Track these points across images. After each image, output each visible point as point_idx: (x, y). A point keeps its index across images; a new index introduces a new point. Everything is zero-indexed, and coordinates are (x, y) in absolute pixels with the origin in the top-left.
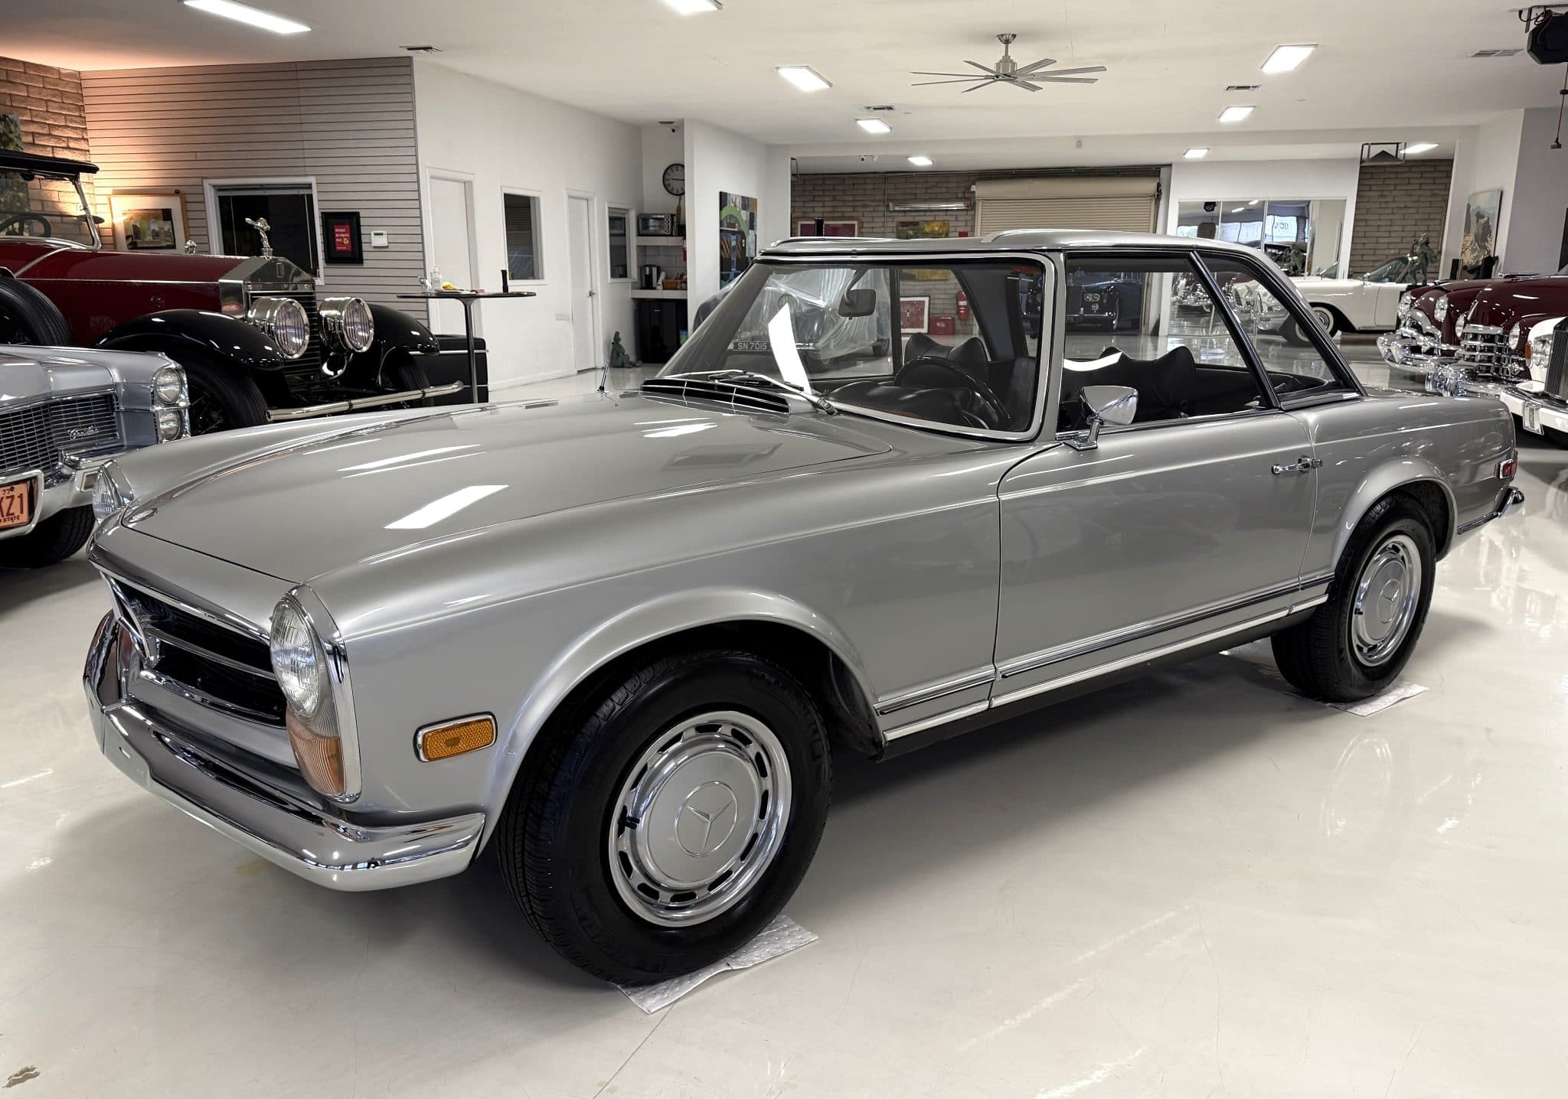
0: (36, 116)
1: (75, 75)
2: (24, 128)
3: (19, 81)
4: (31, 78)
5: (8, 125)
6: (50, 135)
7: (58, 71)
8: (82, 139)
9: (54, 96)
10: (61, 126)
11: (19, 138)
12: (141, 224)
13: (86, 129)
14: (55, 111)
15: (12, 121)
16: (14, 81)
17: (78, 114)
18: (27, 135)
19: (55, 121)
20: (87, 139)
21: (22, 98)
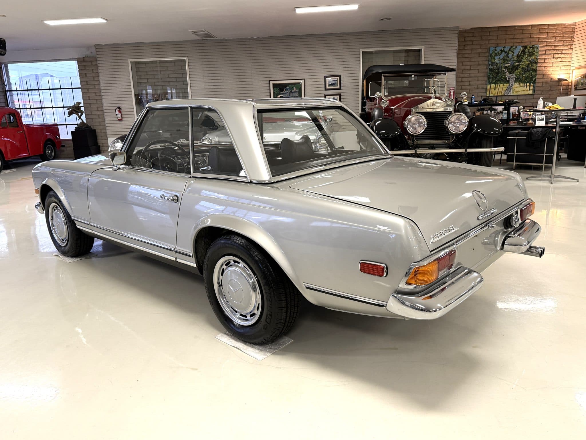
0: (549, 43)
1: (573, 24)
2: (540, 49)
3: (544, 32)
4: (551, 29)
5: (534, 49)
6: (554, 49)
7: (565, 25)
8: (570, 49)
9: (560, 35)
10: (560, 45)
11: (538, 53)
12: (579, 81)
13: (573, 45)
14: (559, 40)
15: (536, 47)
16: (542, 32)
17: (570, 39)
18: (543, 51)
19: (558, 44)
20: (573, 49)
21: (544, 38)
